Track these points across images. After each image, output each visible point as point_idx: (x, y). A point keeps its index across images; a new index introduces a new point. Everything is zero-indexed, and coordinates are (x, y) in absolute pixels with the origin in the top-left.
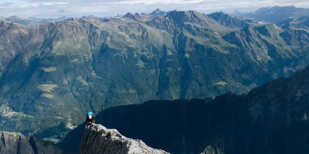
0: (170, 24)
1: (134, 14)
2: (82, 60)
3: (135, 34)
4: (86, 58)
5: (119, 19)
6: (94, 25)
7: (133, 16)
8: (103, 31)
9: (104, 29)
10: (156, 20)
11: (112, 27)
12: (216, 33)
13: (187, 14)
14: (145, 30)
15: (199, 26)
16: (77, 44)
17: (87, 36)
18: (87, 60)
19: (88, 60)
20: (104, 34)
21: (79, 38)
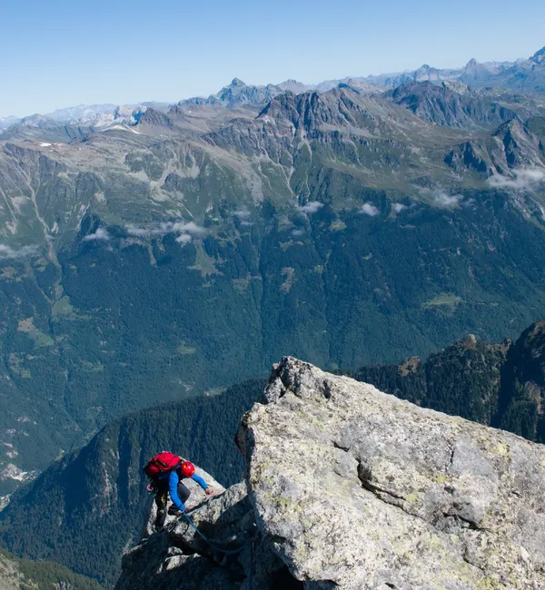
0: (278, 134)
1: (166, 112)
2: (28, 268)
3: (177, 176)
4: (39, 262)
5: (125, 131)
6: (52, 157)
7: (165, 116)
8: (80, 175)
9: (84, 169)
10: (235, 127)
11: (107, 159)
12: (415, 150)
13: (325, 101)
14: (208, 161)
15: (364, 133)
16: (7, 223)
17: (34, 195)
18: (42, 269)
19: (47, 269)
20: (87, 183)
21: (11, 204)
